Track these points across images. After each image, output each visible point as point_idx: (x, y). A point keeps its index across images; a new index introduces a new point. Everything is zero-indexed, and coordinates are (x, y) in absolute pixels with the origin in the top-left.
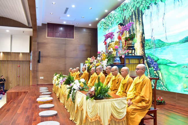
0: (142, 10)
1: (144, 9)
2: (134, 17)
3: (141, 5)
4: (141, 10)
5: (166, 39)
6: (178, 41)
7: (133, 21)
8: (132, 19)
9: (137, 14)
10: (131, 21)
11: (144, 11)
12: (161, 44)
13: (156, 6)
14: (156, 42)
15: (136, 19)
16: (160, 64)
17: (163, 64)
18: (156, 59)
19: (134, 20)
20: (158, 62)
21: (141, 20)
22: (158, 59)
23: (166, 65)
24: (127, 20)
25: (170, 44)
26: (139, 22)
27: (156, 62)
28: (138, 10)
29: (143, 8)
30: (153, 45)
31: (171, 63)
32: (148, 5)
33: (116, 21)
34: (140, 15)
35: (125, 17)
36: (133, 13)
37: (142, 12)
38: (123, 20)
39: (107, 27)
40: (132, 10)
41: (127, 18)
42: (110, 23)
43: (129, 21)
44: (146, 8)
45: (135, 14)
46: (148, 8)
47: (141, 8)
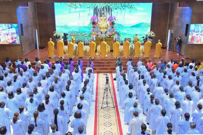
2: (105, 9)
8: (103, 10)
9: (108, 9)
11: (113, 9)
12: (121, 26)
14: (119, 25)
15: (106, 11)
18: (118, 32)
19: (105, 11)
20: (120, 33)
21: (110, 13)
23: (123, 34)
24: (99, 9)
27: (118, 33)
28: (109, 7)
30: (117, 26)
32: (116, 7)
33: (87, 6)
34: (110, 11)
35: (97, 6)
36: (105, 7)
37: (111, 9)
38: (95, 8)
39: (73, 6)
40: (104, 5)
41: (98, 8)
42: (77, 4)
43: (101, 10)
44: (114, 8)
45: (106, 9)
46: (116, 9)
47: (111, 7)
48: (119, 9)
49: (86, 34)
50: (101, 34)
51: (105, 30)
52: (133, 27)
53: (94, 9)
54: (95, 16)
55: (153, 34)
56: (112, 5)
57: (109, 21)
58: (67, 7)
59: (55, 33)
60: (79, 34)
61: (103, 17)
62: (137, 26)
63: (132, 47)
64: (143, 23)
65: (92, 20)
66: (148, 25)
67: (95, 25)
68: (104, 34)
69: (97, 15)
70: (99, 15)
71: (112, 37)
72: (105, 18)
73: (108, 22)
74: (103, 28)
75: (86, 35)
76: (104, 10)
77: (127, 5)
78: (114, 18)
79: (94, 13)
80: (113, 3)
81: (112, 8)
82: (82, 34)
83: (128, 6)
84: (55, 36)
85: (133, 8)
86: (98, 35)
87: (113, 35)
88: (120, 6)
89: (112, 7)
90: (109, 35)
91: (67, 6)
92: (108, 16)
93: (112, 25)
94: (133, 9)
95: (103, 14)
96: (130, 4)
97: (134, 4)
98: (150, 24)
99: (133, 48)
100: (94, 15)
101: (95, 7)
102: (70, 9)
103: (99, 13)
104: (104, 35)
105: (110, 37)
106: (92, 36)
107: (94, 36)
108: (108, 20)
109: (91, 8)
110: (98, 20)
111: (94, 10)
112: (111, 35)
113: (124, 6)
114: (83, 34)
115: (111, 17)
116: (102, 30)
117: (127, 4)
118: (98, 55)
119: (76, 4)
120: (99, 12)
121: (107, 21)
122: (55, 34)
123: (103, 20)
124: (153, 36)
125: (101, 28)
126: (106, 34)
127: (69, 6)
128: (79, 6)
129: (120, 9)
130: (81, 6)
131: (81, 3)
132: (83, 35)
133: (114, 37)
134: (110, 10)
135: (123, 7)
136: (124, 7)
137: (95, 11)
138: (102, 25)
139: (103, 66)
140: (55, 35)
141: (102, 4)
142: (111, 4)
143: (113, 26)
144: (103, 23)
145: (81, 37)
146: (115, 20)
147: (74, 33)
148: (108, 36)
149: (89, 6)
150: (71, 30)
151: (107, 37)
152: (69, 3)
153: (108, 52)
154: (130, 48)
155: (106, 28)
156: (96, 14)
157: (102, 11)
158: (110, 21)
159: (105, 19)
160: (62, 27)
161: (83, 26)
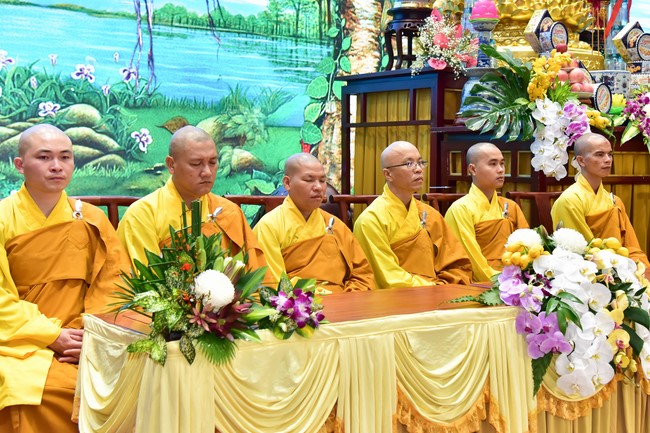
49: (237, 141)
75: (237, 155)
147: (49, 108)
150: (3, 60)
161: (201, 13)
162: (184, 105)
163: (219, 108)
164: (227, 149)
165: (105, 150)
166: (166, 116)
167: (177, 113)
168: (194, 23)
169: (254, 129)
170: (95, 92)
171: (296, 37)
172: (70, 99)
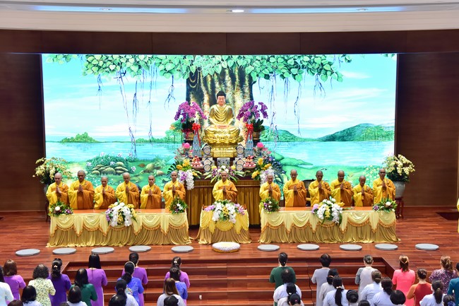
0: (252, 75)
1: (258, 76)
2: (228, 78)
3: (250, 66)
4: (250, 74)
5: (299, 132)
6: (316, 138)
7: (226, 86)
8: (222, 81)
9: (237, 77)
10: (220, 84)
11: (255, 78)
12: (289, 138)
13: (283, 81)
14: (281, 133)
15: (233, 83)
16: (285, 165)
17: (290, 165)
18: (277, 157)
19: (229, 84)
20: (282, 162)
21: (247, 90)
22: (283, 158)
23: (296, 166)
24: (205, 79)
25: (305, 140)
26: (244, 92)
27: (278, 161)
28: (241, 71)
29: (256, 74)
30: (273, 137)
31: (304, 164)
32: (267, 72)
33: (162, 67)
34: (247, 83)
35: (199, 69)
36: (227, 71)
37: (250, 78)
38: (191, 73)
39: (112, 67)
40: (224, 65)
41: (204, 73)
42: (127, 60)
43: (213, 81)
44: (262, 76)
45: (232, 76)
46: (267, 77)
47: (248, 70)
48: (278, 77)
49: (158, 168)
50: (214, 167)
51: (230, 151)
52: (332, 138)
53: (187, 76)
54: (192, 100)
55: (405, 165)
56: (254, 64)
57: (242, 119)
58: (90, 72)
59: (41, 163)
60: (134, 168)
61: (221, 105)
62: (345, 136)
63: (331, 212)
64: (367, 126)
65: (181, 117)
66: (384, 133)
67: (191, 135)
68: (224, 167)
69: (200, 98)
70: (206, 98)
71: (254, 174)
72: (227, 107)
73: (240, 124)
74: (223, 145)
75: (158, 172)
76: (224, 80)
77: (305, 64)
78: (262, 110)
79: (189, 91)
80: (258, 57)
81: (253, 75)
82: (144, 166)
83: (310, 67)
84: (40, 176)
85: (329, 73)
86: (202, 170)
87: (259, 168)
88: (280, 67)
89: (255, 70)
90: (244, 170)
91: (90, 66)
92: (240, 102)
93: (255, 134)
94: (329, 77)
95: (222, 93)
96: (319, 59)
97: (330, 57)
98: (393, 130)
99: (335, 214)
100: (188, 99)
101: (193, 69)
102: (102, 77)
103: (205, 92)
104: (227, 170)
105: (248, 177)
106: (180, 172)
107: (190, 174)
108: (240, 116)
109: (177, 74)
110: (202, 118)
111: (188, 80)
112: (253, 170)
113: (296, 65)
114: (149, 166)
115: (251, 104)
116: (217, 152)
117: (306, 58)
118: (205, 242)
119: (123, 58)
120: (207, 89)
121: (237, 120)
122: (42, 167)
123: (222, 115)
124: (407, 170)
125: (213, 145)
126: (233, 167)
127: (95, 69)
128: (135, 68)
129: (282, 76)
130: (140, 67)
131: (141, 57)
132: (149, 171)
133: (263, 176)
134: (247, 79)
135: (292, 70)
136: (294, 71)
137: (193, 84)
138: (215, 132)
139: (225, 284)
140: (39, 171)
141: (218, 58)
142: (249, 57)
143: (258, 136)
144: (220, 127)
145: (141, 178)
146: (265, 115)
147: (112, 163)
148: (241, 173)
149: (169, 67)
150: (103, 154)
151: (237, 176)
152: (98, 56)
153: (242, 230)
154: (324, 215)
155: (231, 144)
156: (194, 97)
157: (217, 85)
158: (245, 120)
159: (229, 114)
160: (68, 141)
161: (148, 139)
162: (144, 161)
163: (153, 161)
164: (155, 170)
165: (125, 171)
166: (139, 163)
167: (142, 162)
168: (146, 142)
169: (163, 165)
170: (122, 159)
171: (174, 142)
172: (117, 161)
